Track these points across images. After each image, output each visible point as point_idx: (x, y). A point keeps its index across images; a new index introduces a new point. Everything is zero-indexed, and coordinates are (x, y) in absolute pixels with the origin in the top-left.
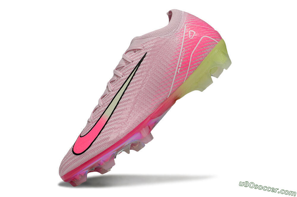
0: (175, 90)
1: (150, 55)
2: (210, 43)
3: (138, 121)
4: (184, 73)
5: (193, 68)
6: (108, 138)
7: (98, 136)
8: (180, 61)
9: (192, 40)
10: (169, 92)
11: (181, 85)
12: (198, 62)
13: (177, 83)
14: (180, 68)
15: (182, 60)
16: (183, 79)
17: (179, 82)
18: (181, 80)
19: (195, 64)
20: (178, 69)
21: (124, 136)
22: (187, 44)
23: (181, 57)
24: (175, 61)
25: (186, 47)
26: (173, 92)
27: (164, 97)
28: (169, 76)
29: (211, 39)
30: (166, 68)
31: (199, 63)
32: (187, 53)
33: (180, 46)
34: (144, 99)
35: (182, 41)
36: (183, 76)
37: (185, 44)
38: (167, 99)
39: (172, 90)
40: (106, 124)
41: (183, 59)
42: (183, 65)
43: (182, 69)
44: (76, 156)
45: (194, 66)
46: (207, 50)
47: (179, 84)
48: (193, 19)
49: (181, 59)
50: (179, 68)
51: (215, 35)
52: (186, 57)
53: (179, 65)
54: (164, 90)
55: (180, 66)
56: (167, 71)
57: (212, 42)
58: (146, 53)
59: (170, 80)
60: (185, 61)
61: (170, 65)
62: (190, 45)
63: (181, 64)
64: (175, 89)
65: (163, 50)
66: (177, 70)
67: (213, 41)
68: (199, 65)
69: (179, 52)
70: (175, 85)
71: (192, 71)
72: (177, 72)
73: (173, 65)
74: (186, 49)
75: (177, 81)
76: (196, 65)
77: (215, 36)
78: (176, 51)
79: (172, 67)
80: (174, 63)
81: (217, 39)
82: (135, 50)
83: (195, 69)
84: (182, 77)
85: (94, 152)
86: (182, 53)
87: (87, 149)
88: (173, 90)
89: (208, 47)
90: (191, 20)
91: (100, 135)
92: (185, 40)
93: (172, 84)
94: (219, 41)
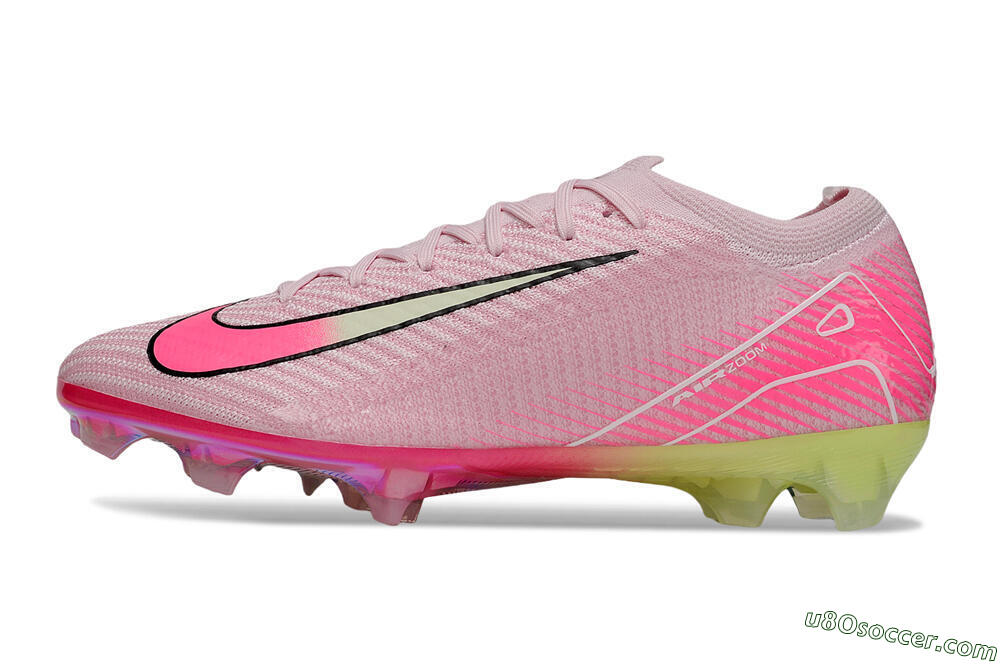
0: (615, 445)
1: (637, 269)
2: (864, 400)
3: (410, 436)
4: (690, 419)
5: (733, 429)
6: (278, 402)
7: (258, 366)
8: (715, 371)
9: (817, 340)
10: (589, 434)
11: (648, 443)
12: (767, 428)
13: (639, 428)
14: (694, 391)
15: (720, 374)
16: (670, 432)
17: (649, 431)
18: (662, 429)
19: (750, 423)
20: (685, 389)
21: (328, 439)
22: (790, 337)
23: (729, 362)
24: (695, 357)
25: (775, 346)
26: (603, 443)
27: (559, 437)
28: (637, 385)
29: (882, 390)
30: (652, 353)
31: (768, 430)
32: (760, 367)
33: (760, 324)
34: (492, 385)
35: (783, 314)
36: (680, 423)
37: (782, 334)
38: (563, 446)
39: (604, 435)
40: (314, 352)
41: (728, 376)
42: (712, 392)
43: (696, 401)
44: (147, 361)
45: (744, 427)
46: (833, 414)
47: (644, 436)
48: (893, 276)
49: (722, 366)
50: (688, 388)
51: (910, 388)
52: (747, 376)
53: (700, 380)
54: (575, 414)
55: (698, 388)
56: (641, 367)
57: (879, 404)
58: (635, 252)
59: (626, 403)
60: (729, 384)
61: (671, 355)
62: (794, 353)
63: (707, 382)
64: (618, 439)
65: (694, 288)
66: (676, 393)
67: (884, 402)
68: (764, 436)
69: (741, 340)
70: (629, 431)
71: (723, 438)
72: (671, 398)
73: (677, 364)
74: (769, 350)
75: (644, 424)
76: (752, 430)
77: (909, 394)
78: (731, 329)
79: (669, 368)
80: (687, 360)
81: (905, 409)
82: (611, 209)
83: (739, 439)
84: (674, 427)
85: (203, 402)
86: (743, 354)
87: (194, 375)
88: (611, 438)
89: (849, 407)
90: (886, 271)
91: (265, 369)
92: (795, 318)
93: (622, 416)
94: (909, 420)
